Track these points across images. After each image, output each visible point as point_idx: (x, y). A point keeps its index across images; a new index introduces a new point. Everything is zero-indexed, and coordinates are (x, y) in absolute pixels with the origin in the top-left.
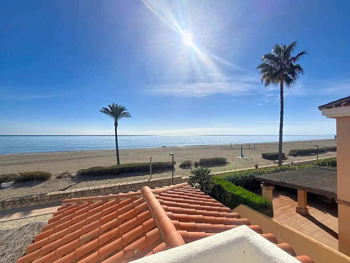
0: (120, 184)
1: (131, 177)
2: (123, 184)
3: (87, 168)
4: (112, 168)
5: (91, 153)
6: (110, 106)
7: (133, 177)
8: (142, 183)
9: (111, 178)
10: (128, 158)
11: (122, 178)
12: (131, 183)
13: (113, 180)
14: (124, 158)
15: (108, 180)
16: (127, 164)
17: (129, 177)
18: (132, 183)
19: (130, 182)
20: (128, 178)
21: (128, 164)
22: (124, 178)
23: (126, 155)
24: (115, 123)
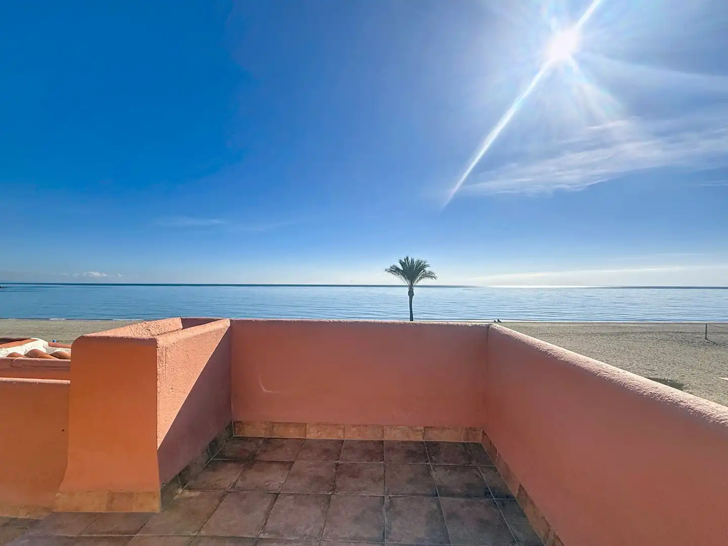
24: (409, 292)
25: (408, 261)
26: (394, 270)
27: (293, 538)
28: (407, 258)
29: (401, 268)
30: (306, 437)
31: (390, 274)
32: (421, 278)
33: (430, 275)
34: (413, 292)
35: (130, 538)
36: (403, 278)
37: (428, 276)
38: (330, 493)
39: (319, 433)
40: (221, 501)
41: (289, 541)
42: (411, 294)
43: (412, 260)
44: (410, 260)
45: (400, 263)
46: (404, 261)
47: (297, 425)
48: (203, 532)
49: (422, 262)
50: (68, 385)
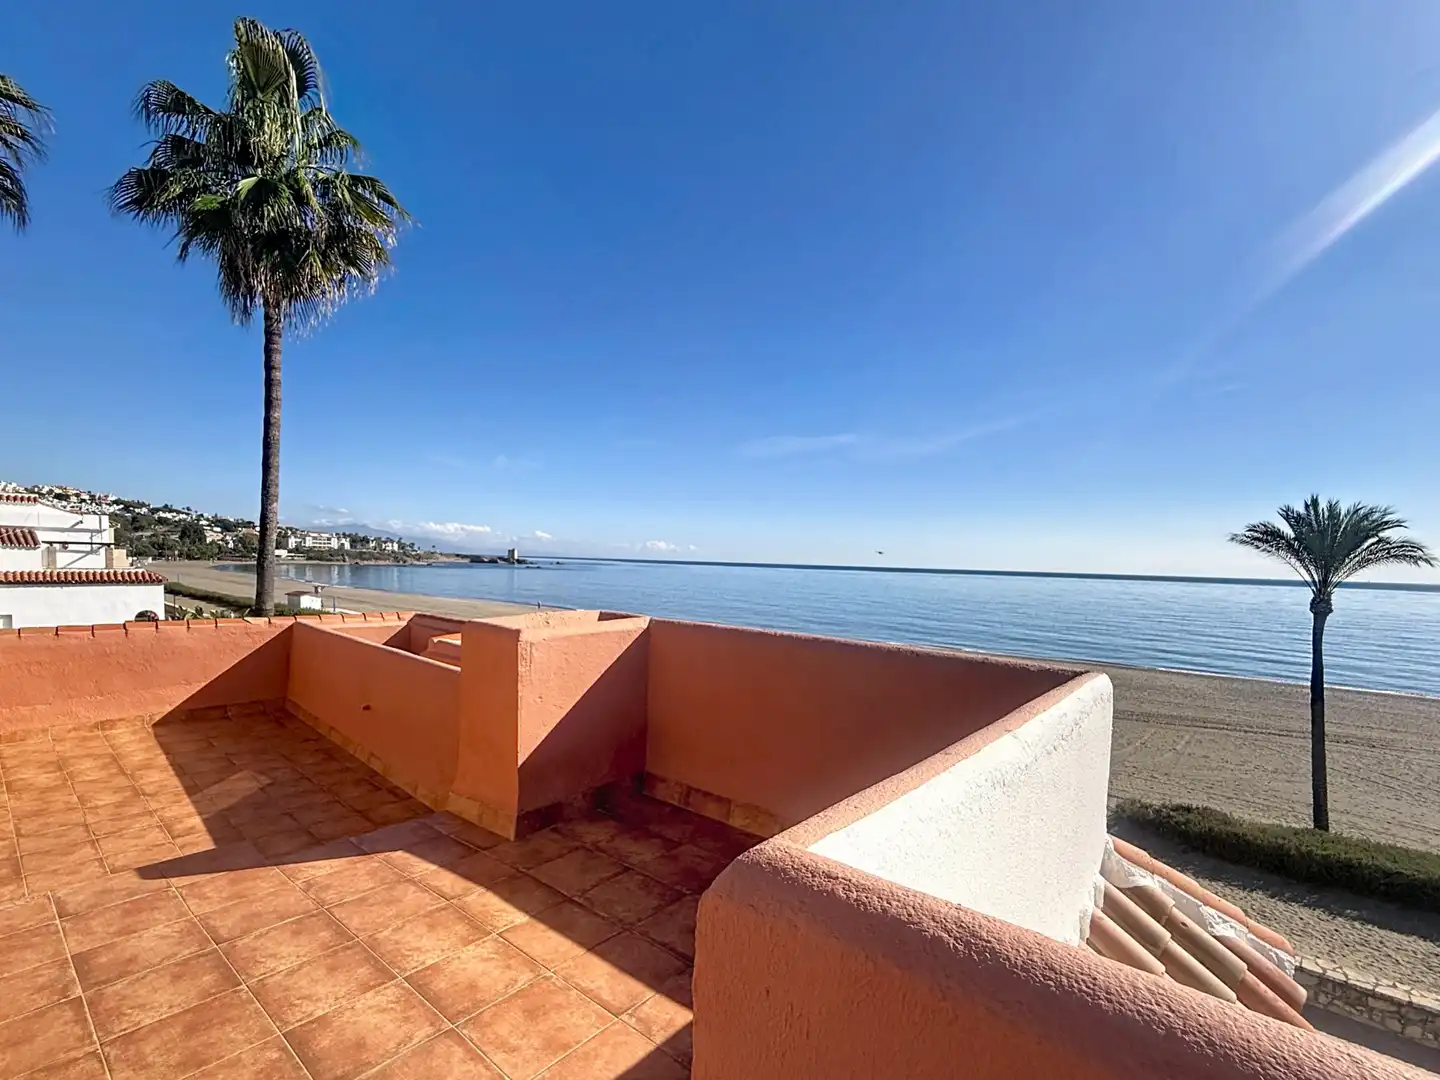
0: (1325, 970)
1: (1404, 939)
2: (1346, 976)
3: (1157, 803)
5: (1163, 690)
6: (1287, 514)
7: (1421, 942)
9: (1274, 890)
11: (1341, 916)
12: (1399, 994)
13: (1281, 905)
14: (1363, 774)
15: (1254, 894)
16: (1379, 848)
17: (1388, 933)
18: (1414, 1000)
19: (1395, 986)
20: (1383, 932)
21: (1391, 851)
22: (1356, 924)
23: (1378, 752)
24: (1313, 600)
25: (1316, 511)
26: (1266, 537)
27: (602, 914)
28: (1315, 502)
29: (1287, 530)
30: (728, 820)
31: (1249, 549)
32: (1364, 563)
33: (1409, 552)
34: (1328, 602)
35: (476, 851)
36: (1293, 560)
37: (1397, 556)
38: (688, 892)
39: (748, 821)
40: (570, 852)
41: (596, 914)
42: (1321, 607)
43: (1332, 508)
44: (1323, 505)
45: (1287, 518)
46: (1300, 509)
47: (719, 799)
48: (531, 872)
49: (1372, 512)
50: (456, 672)
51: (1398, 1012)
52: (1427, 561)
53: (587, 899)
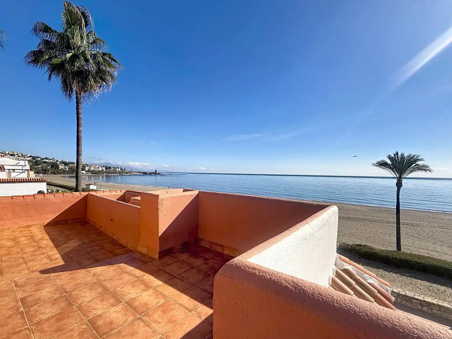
0: (400, 292)
1: (422, 282)
2: (406, 293)
3: (351, 244)
4: (387, 254)
5: (353, 210)
7: (427, 283)
8: (447, 309)
9: (385, 269)
10: (420, 237)
11: (404, 276)
12: (421, 298)
13: (387, 273)
14: (411, 234)
15: (379, 270)
16: (415, 256)
17: (418, 280)
18: (425, 300)
19: (419, 296)
20: (416, 280)
21: (420, 257)
22: (409, 278)
23: (415, 228)
24: (397, 183)
25: (397, 156)
26: (382, 164)
28: (397, 154)
29: (389, 162)
30: (224, 252)
31: (378, 168)
32: (412, 171)
33: (424, 168)
34: (401, 183)
35: (146, 263)
36: (391, 171)
37: (421, 169)
38: (211, 274)
39: (229, 252)
40: (175, 262)
41: (184, 281)
42: (399, 185)
43: (402, 155)
44: (400, 154)
45: (389, 158)
46: (393, 156)
48: (163, 269)
49: (414, 156)
50: (139, 208)
51: (420, 303)
52: (430, 171)
53: (181, 277)
